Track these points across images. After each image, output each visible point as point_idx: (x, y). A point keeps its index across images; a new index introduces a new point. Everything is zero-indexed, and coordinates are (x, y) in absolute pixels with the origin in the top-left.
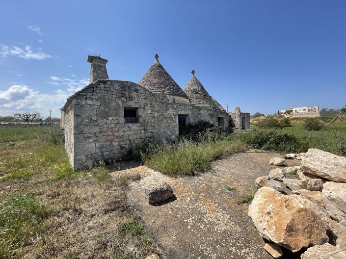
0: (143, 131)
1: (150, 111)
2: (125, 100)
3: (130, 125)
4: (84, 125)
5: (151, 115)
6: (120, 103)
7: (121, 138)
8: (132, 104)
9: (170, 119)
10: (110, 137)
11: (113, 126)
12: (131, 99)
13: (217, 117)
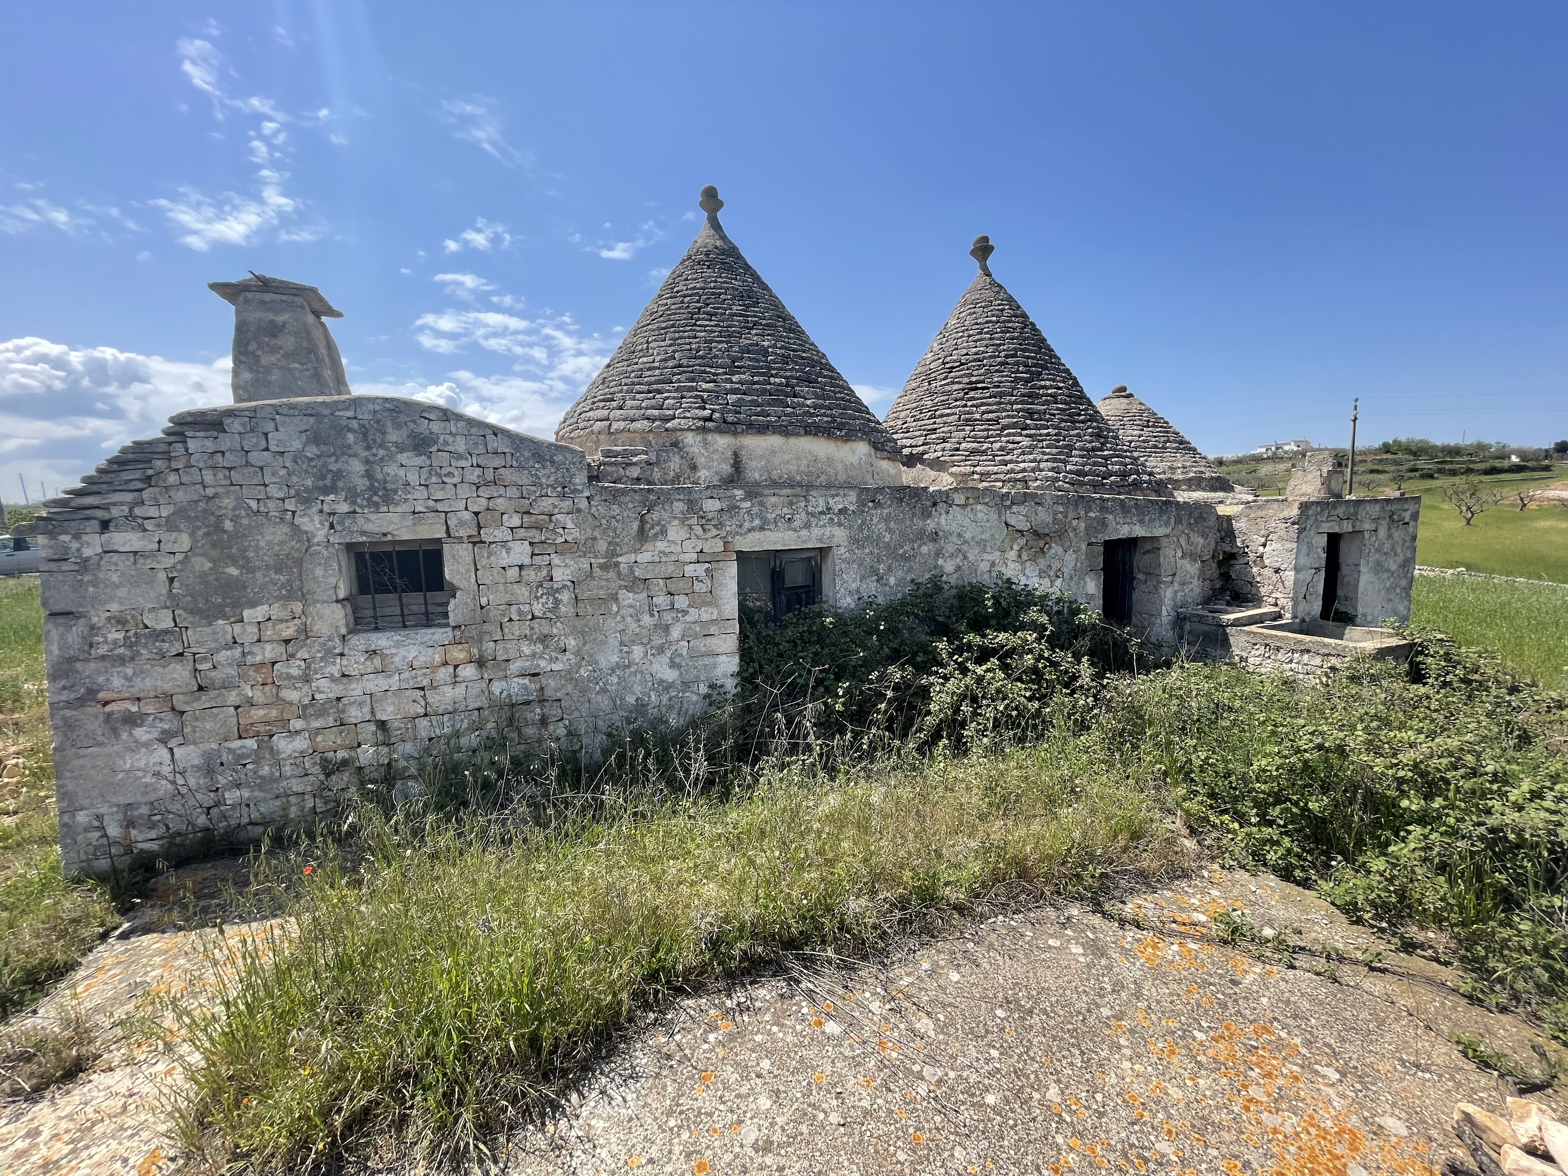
0: (468, 671)
2: (344, 508)
4: (103, 658)
6: (314, 527)
7: (322, 712)
8: (393, 526)
9: (675, 583)
10: (258, 714)
11: (269, 652)
12: (383, 494)
13: (1093, 540)
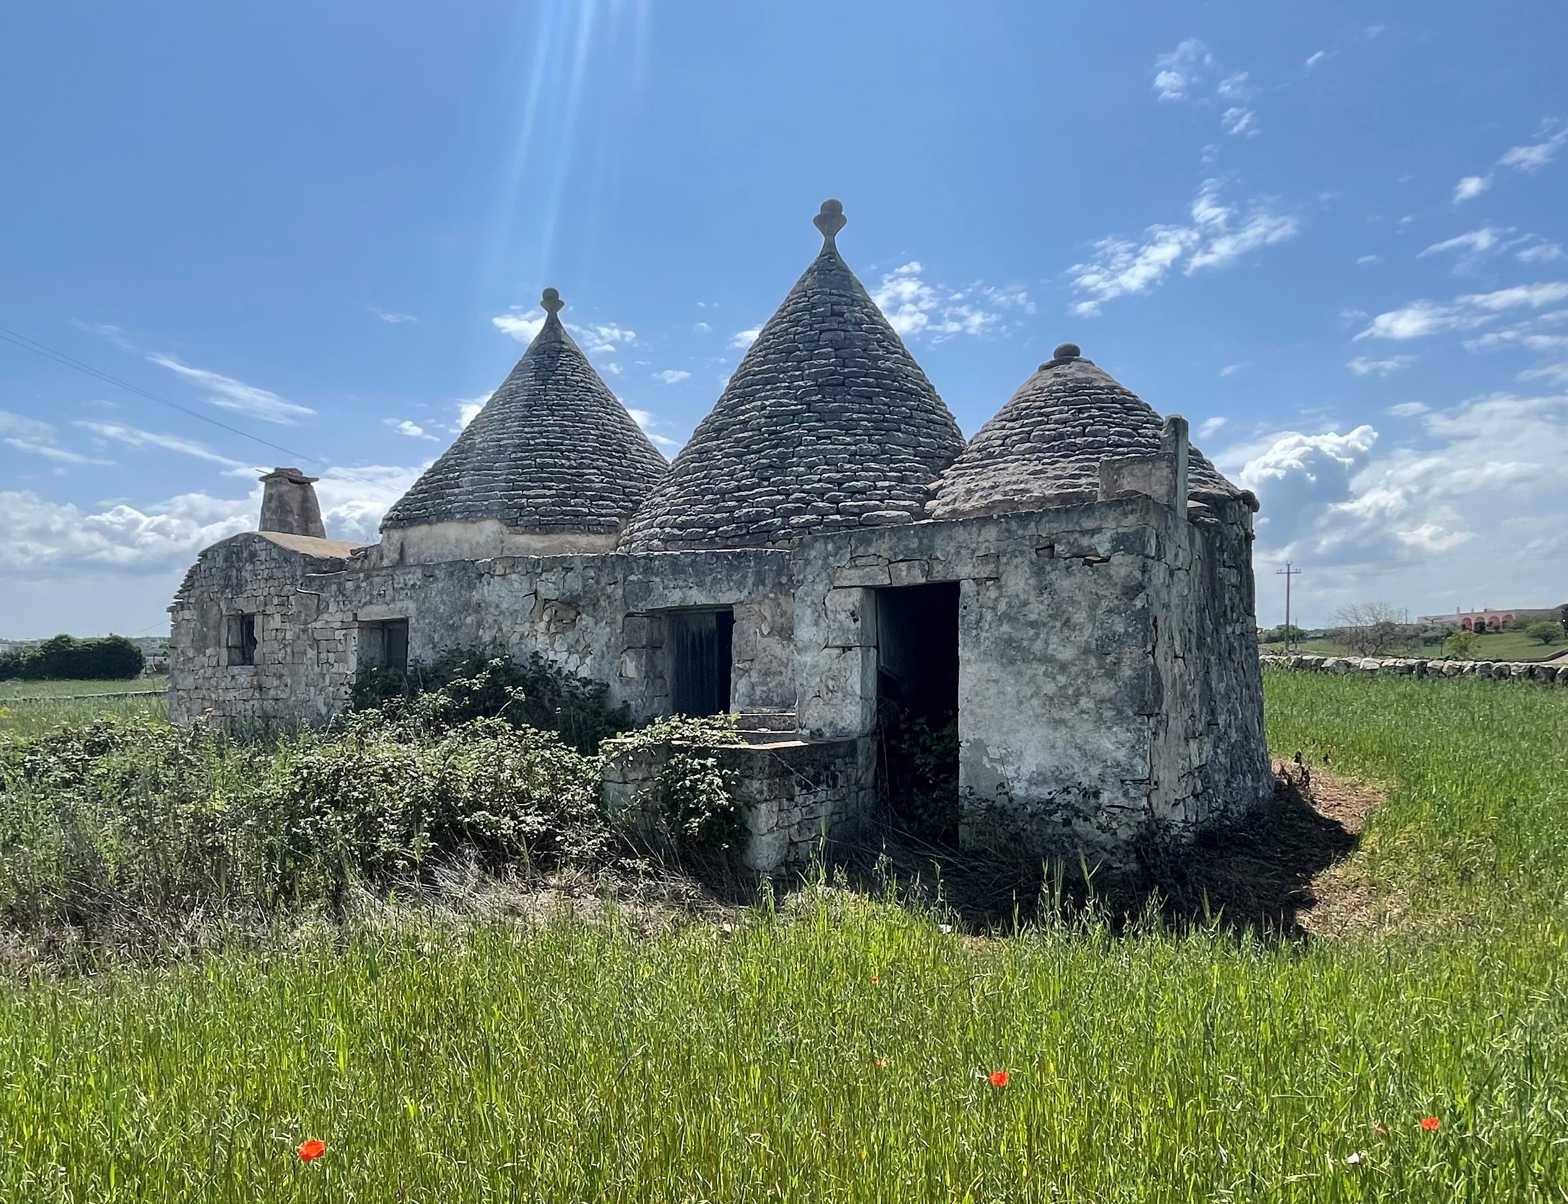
1: (277, 621)
2: (231, 595)
3: (236, 670)
5: (280, 636)
6: (223, 606)
8: (242, 605)
9: (330, 644)
11: (210, 672)
12: (240, 587)
13: (632, 610)
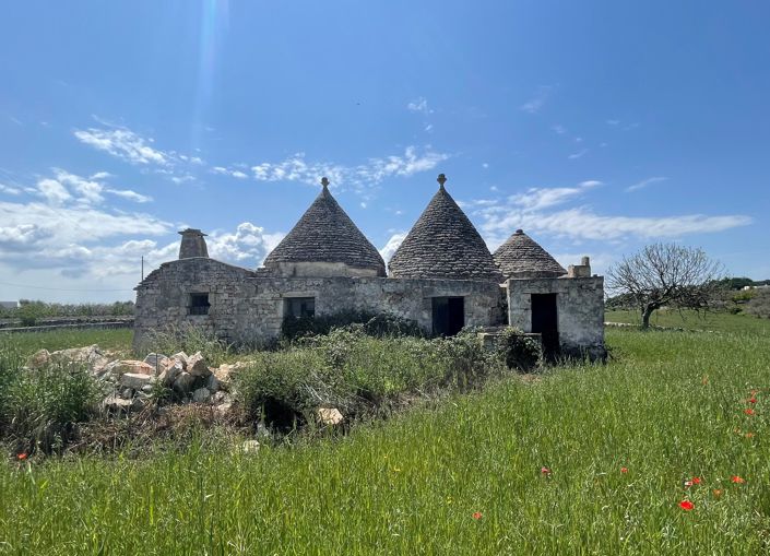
0: (211, 327)
1: (226, 296)
2: (189, 284)
3: (193, 317)
5: (228, 302)
6: (183, 289)
8: (199, 289)
9: (265, 306)
11: (171, 318)
12: (196, 281)
13: (426, 297)
